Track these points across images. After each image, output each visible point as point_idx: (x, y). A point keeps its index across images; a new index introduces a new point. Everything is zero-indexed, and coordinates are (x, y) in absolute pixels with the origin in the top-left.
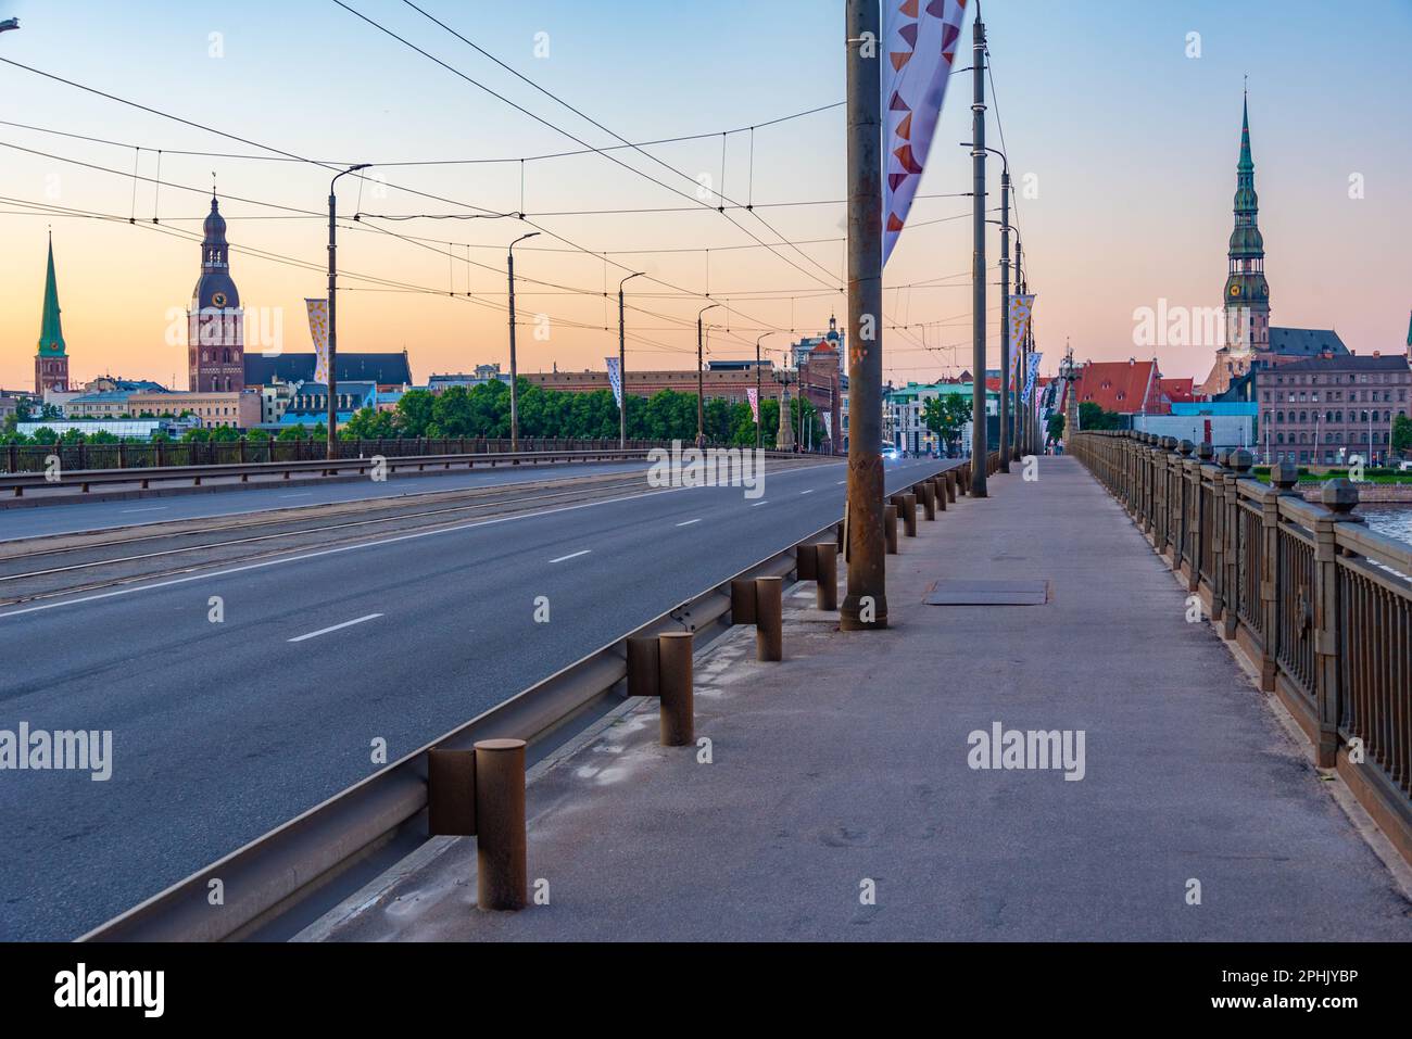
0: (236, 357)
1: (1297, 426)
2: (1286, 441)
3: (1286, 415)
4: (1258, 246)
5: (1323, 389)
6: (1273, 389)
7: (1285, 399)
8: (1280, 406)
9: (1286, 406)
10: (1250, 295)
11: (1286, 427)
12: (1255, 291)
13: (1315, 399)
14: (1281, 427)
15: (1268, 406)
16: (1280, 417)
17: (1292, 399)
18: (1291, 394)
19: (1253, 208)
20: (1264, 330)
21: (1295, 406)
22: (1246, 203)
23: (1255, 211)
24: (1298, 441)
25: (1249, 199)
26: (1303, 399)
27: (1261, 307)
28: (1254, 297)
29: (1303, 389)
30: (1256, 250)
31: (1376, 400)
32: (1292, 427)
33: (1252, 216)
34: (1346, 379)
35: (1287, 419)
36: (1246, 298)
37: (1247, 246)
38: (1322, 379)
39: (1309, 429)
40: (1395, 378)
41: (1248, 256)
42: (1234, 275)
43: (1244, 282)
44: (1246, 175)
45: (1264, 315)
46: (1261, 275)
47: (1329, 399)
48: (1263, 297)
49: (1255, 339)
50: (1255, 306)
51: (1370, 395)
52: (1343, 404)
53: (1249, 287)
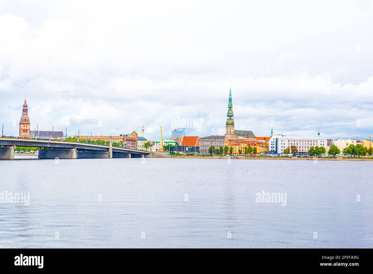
0: (28, 131)
1: (206, 148)
2: (204, 150)
3: (204, 146)
4: (232, 114)
6: (202, 141)
8: (203, 144)
11: (204, 148)
13: (209, 143)
14: (203, 148)
15: (201, 144)
16: (203, 146)
17: (205, 143)
18: (205, 142)
20: (233, 131)
23: (232, 107)
24: (206, 150)
25: (230, 105)
26: (207, 143)
27: (232, 126)
28: (231, 124)
29: (207, 141)
30: (232, 115)
31: (219, 143)
32: (205, 148)
33: (231, 108)
34: (214, 140)
35: (204, 147)
36: (229, 124)
37: (230, 114)
38: (210, 140)
39: (208, 148)
40: (222, 140)
41: (230, 116)
42: (228, 120)
43: (229, 121)
44: (230, 100)
45: (233, 128)
46: (233, 120)
47: (211, 143)
48: (233, 124)
49: (231, 133)
50: (231, 126)
51: (218, 143)
52: (214, 144)
53: (230, 122)
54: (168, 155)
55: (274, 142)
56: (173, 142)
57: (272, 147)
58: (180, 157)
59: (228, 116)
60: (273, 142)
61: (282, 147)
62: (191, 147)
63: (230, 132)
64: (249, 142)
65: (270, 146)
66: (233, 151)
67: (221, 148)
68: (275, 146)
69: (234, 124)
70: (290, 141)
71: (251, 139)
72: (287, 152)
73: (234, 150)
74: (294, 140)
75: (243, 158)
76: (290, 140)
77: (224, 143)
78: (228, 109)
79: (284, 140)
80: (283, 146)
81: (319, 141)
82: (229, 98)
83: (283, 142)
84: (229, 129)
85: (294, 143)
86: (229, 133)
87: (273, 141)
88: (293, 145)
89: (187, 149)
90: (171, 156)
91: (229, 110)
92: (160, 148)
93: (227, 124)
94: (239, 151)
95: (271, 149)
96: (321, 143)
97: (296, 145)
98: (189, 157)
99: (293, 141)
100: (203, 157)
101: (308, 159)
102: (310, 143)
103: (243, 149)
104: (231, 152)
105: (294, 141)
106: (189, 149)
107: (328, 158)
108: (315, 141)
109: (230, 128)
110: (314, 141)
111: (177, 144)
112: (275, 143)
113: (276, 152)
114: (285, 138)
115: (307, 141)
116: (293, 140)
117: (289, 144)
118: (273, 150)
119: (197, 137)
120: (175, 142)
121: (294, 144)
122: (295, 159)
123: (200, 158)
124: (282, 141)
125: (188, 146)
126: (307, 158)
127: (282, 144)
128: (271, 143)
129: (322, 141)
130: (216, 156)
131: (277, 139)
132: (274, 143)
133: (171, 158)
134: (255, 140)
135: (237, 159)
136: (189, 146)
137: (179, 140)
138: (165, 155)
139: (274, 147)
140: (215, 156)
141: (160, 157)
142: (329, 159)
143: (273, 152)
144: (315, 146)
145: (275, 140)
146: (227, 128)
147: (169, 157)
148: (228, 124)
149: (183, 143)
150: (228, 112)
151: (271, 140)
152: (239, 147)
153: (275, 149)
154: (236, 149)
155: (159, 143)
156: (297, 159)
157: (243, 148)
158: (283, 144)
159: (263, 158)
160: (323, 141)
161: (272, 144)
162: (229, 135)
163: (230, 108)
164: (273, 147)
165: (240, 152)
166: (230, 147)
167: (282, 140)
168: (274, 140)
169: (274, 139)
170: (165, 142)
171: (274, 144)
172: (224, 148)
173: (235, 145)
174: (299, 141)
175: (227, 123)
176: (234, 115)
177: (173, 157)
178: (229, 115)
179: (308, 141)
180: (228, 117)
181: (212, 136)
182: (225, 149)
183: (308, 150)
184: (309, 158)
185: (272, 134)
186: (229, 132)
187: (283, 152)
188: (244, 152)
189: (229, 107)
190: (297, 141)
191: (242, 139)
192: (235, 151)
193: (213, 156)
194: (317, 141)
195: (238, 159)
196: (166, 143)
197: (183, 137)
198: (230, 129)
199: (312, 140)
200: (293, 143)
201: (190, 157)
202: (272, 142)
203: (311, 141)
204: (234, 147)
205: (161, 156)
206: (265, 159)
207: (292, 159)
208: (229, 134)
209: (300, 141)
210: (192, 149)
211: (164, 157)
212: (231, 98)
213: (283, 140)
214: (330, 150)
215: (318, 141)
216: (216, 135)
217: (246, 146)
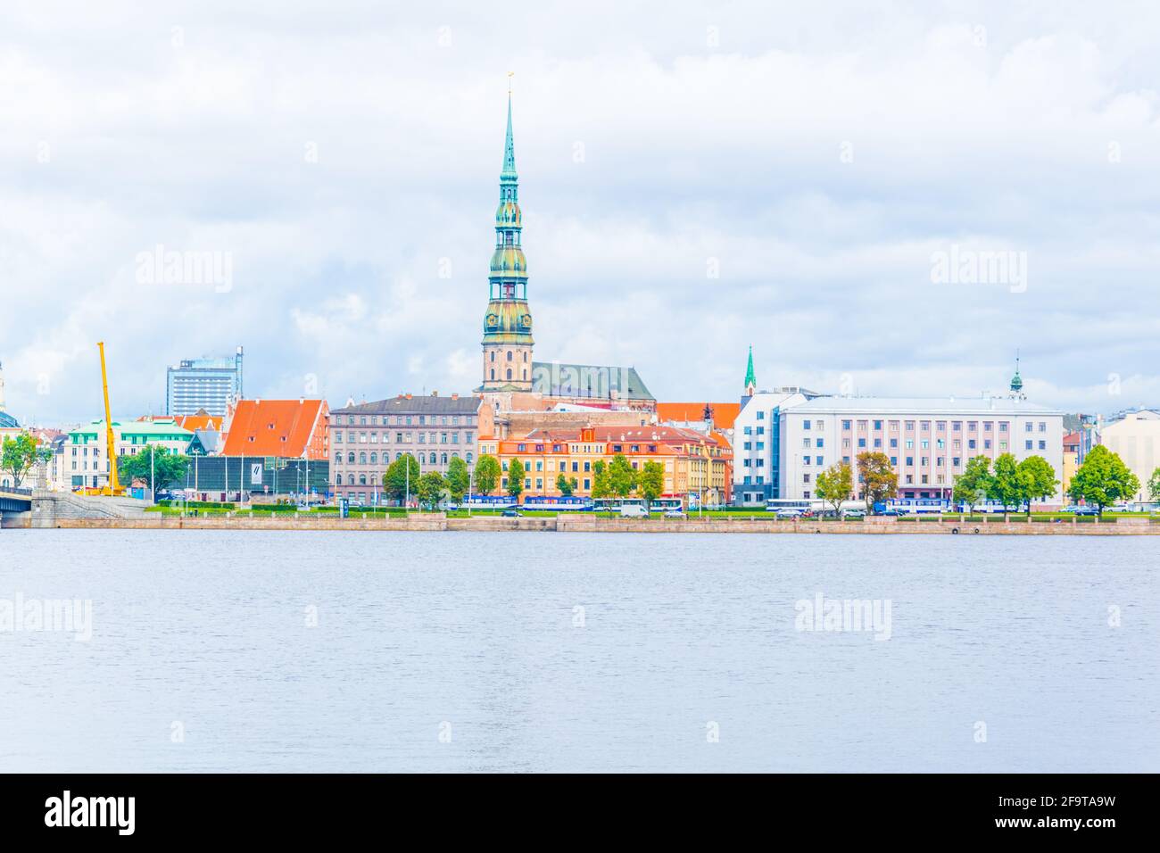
1: (368, 468)
2: (357, 482)
3: (357, 455)
4: (518, 268)
5: (393, 430)
6: (344, 429)
7: (357, 440)
8: (352, 446)
9: (358, 447)
10: (507, 326)
11: (356, 469)
12: (514, 321)
13: (385, 440)
14: (351, 468)
15: (339, 446)
16: (352, 459)
17: (363, 439)
18: (363, 434)
19: (515, 225)
20: (526, 366)
21: (368, 446)
22: (507, 219)
23: (518, 230)
24: (368, 482)
25: (510, 215)
26: (374, 439)
27: (521, 339)
28: (512, 329)
29: (374, 430)
30: (516, 274)
31: (444, 441)
32: (363, 468)
33: (516, 235)
34: (415, 421)
35: (358, 460)
36: (503, 329)
37: (506, 268)
38: (392, 420)
39: (380, 470)
40: (463, 421)
41: (508, 282)
42: (494, 302)
43: (502, 311)
44: (509, 187)
45: (526, 349)
46: (524, 303)
47: (399, 440)
48: (523, 329)
49: (514, 378)
50: (514, 338)
51: (439, 437)
52: (412, 445)
53: (508, 316)
54: (147, 509)
55: (760, 431)
56: (177, 437)
57: (747, 463)
58: (215, 522)
59: (494, 280)
60: (754, 429)
61: (807, 459)
62: (276, 462)
63: (509, 373)
64: (616, 432)
65: (740, 455)
66: (523, 484)
67: (458, 464)
68: (765, 454)
69: (533, 331)
70: (854, 425)
71: (627, 414)
72: (834, 487)
73: (532, 476)
74: (878, 418)
75: (583, 526)
76: (854, 419)
77: (474, 440)
78: (494, 239)
79: (820, 423)
80: (814, 452)
81: (1017, 426)
82: (503, 179)
83: (813, 434)
84: (501, 357)
85: (878, 434)
86: (500, 381)
87: (754, 425)
88: (870, 448)
89: (256, 478)
90: (159, 515)
91: (500, 248)
92: (96, 473)
93: (491, 330)
94: (561, 484)
95: (746, 471)
96: (1029, 436)
97: (886, 450)
98: (266, 522)
99: (871, 425)
100: (349, 523)
101: (955, 531)
102: (966, 435)
103: (581, 476)
104: (515, 494)
105: (878, 425)
106: (268, 476)
107: (1070, 521)
108: (996, 427)
109: (506, 349)
110: (988, 426)
111: (197, 444)
112: (766, 438)
113: (772, 490)
114: (827, 410)
115: (950, 427)
116: (871, 419)
117: (847, 442)
118: (754, 481)
119: (313, 405)
120: (187, 437)
121: (878, 443)
122: (880, 528)
123: (333, 528)
124: (807, 425)
125: (261, 460)
126: (952, 526)
127: (807, 441)
128: (747, 438)
129: (1036, 427)
130: (429, 516)
131: (777, 416)
132: (761, 438)
133: (163, 527)
134: (654, 419)
135: (550, 530)
136: (269, 460)
137: (210, 421)
138: (125, 513)
139: (760, 462)
140: (420, 515)
141: (98, 523)
142: (1076, 528)
143: (754, 488)
144: (995, 454)
145: (767, 423)
146: (490, 349)
147: (148, 524)
148: (495, 329)
149: (231, 438)
150: (496, 257)
151: (746, 419)
152: (563, 465)
153: (765, 472)
154: (544, 473)
155: (91, 441)
156: (890, 529)
157: (581, 467)
158: (814, 443)
159: (699, 526)
160: (1042, 427)
161: (748, 446)
162: (500, 390)
163: (508, 234)
164: (754, 463)
165: (566, 490)
166: (507, 462)
167: (807, 418)
168: (761, 423)
169: (761, 415)
170: (124, 437)
171: (760, 445)
172: (471, 469)
173: (539, 449)
174: (902, 426)
175: (491, 325)
176: (528, 274)
177: (175, 522)
178: (502, 274)
179: (957, 426)
180: (496, 286)
181: (400, 398)
182: (479, 473)
183: (957, 478)
184: (962, 526)
185: (751, 385)
186: (504, 377)
187: (812, 486)
188: (590, 491)
189: (500, 229)
190: (894, 423)
191: (577, 414)
192: (539, 487)
193: (412, 515)
194: (1004, 426)
195: (556, 530)
196: (134, 441)
197: (235, 406)
198: (510, 355)
199: (981, 420)
200: (871, 435)
201: (273, 520)
202: (748, 431)
203: (972, 425)
204: (533, 461)
205: (100, 515)
206: (709, 528)
207: (866, 528)
208: (500, 385)
209: (910, 425)
210: (288, 477)
211: (119, 523)
212: (514, 179)
213: (813, 420)
214: (1080, 479)
215: (1011, 427)
216: (428, 393)
217: (598, 457)
